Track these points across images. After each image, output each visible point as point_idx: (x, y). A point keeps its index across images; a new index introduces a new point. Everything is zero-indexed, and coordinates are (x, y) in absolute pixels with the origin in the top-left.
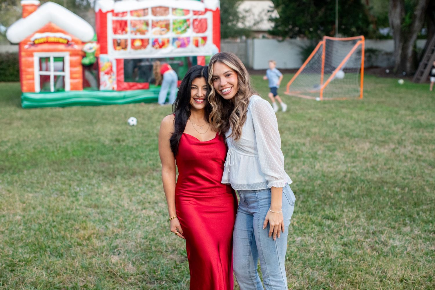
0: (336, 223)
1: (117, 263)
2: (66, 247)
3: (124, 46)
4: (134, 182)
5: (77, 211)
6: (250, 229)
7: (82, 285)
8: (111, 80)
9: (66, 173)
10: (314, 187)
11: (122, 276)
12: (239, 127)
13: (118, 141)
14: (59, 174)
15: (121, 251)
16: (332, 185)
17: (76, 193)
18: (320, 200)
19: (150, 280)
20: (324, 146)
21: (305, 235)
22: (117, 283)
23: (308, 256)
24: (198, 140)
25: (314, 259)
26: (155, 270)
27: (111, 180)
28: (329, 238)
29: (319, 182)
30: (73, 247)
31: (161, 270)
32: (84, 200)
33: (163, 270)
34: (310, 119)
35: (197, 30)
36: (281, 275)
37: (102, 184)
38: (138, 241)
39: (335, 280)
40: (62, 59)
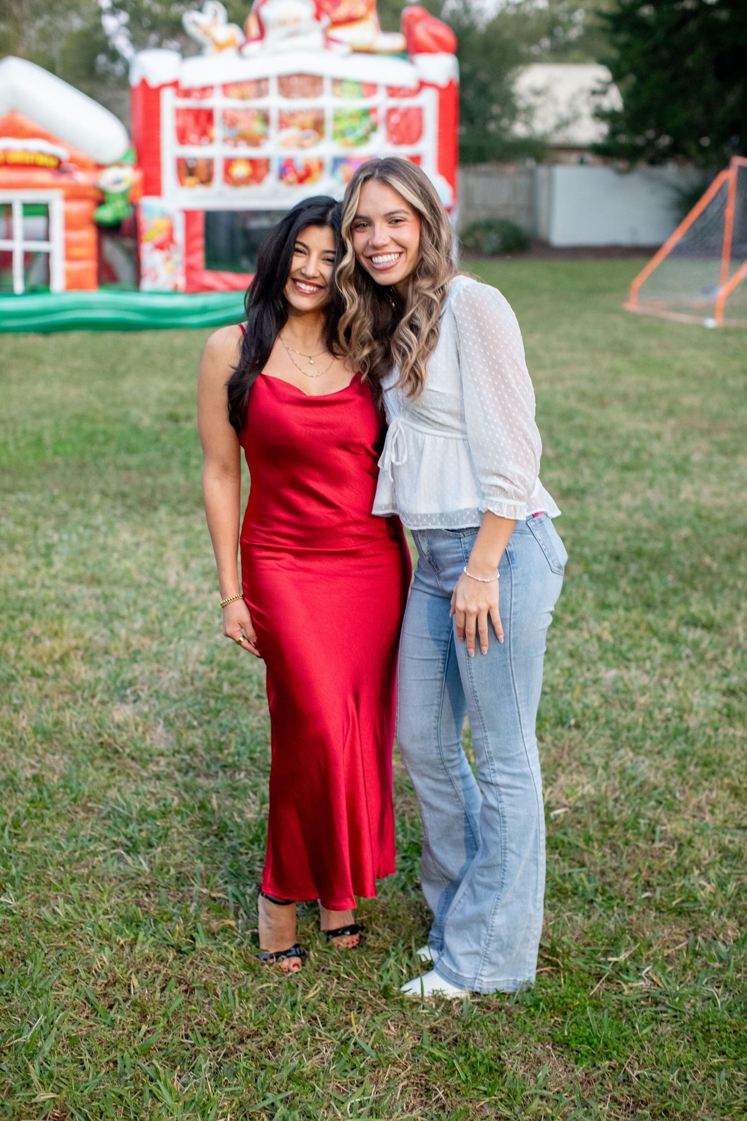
0: (717, 638)
1: (127, 724)
3: (204, 177)
5: (44, 592)
6: (444, 637)
7: (29, 775)
8: (170, 265)
9: (29, 497)
10: (669, 543)
11: (136, 754)
12: (416, 361)
13: (174, 418)
14: (12, 498)
15: (141, 694)
16: (717, 541)
17: (50, 547)
18: (681, 578)
19: (208, 766)
20: (713, 443)
21: (628, 664)
22: (119, 773)
23: (629, 717)
24: (299, 391)
25: (643, 726)
26: (222, 744)
27: (143, 516)
28: (692, 675)
29: (685, 531)
30: (20, 681)
31: (237, 743)
32: (67, 564)
33: (243, 744)
34: (682, 374)
35: (395, 138)
36: (524, 757)
37: (118, 526)
38: (190, 670)
39: (691, 782)
40: (42, 209)
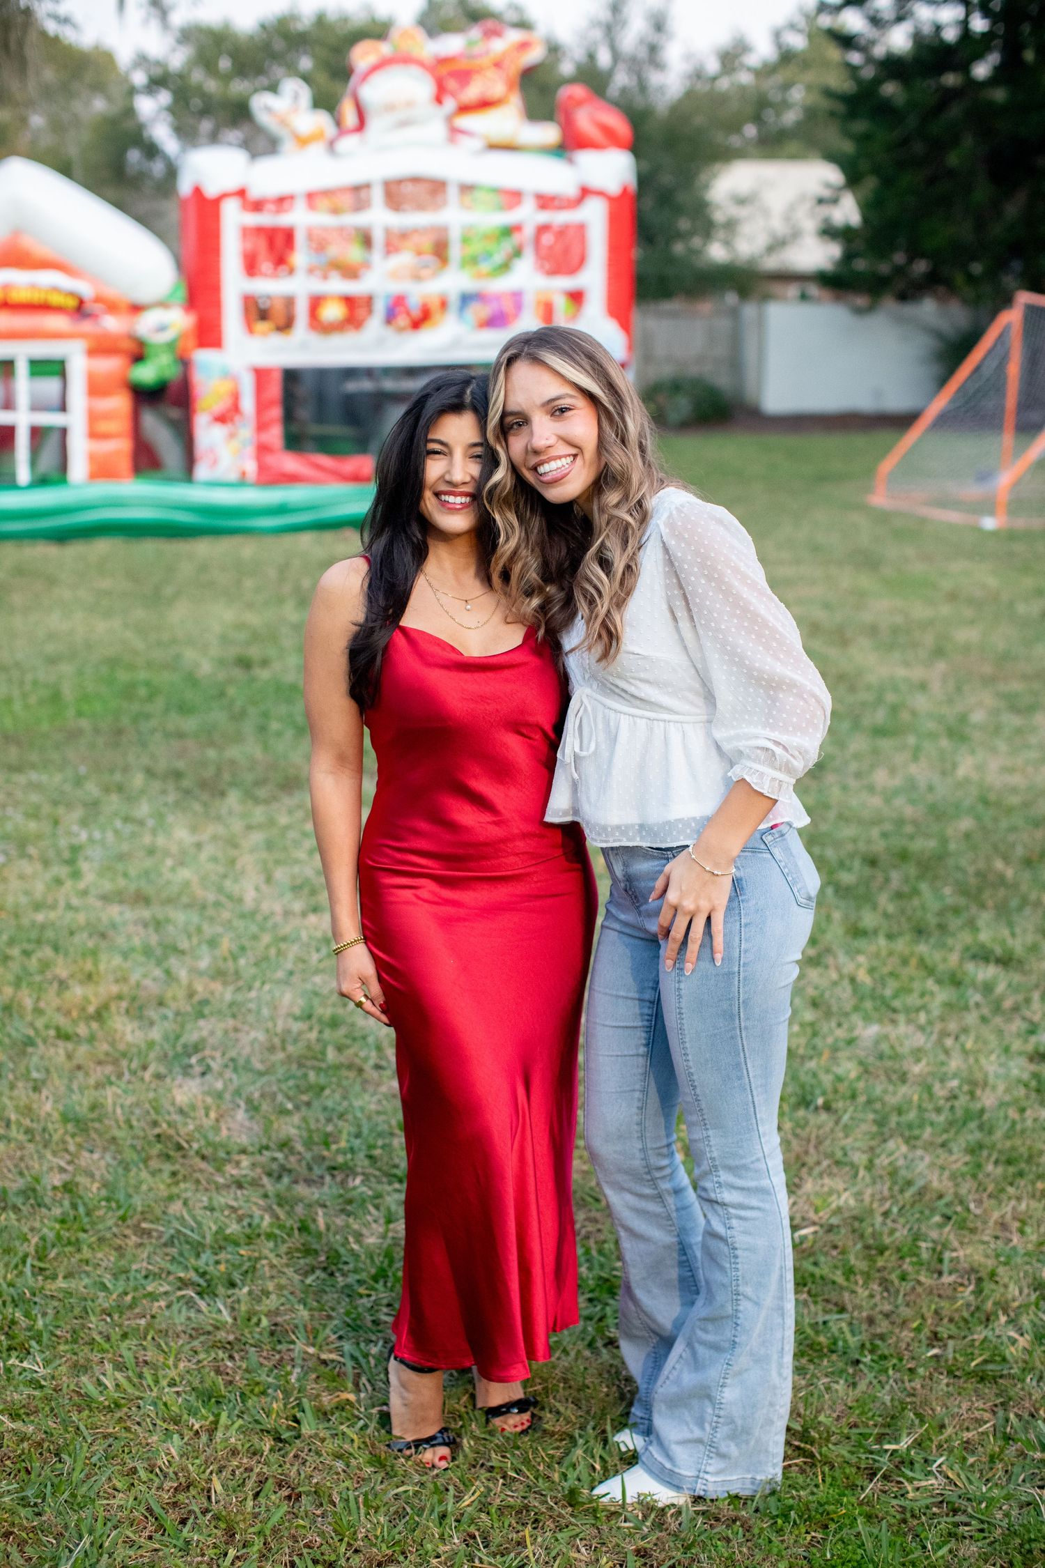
0: (1017, 978)
1: (193, 1107)
2: (14, 1044)
3: (282, 322)
4: (290, 812)
5: (70, 915)
6: (648, 995)
7: (57, 1183)
8: (235, 444)
9: (44, 778)
10: (944, 841)
11: (208, 1151)
12: (609, 611)
13: (245, 664)
14: (21, 779)
15: (212, 1064)
16: (1011, 838)
17: (75, 849)
18: (963, 890)
19: (310, 1169)
20: (999, 695)
21: (894, 1016)
22: (185, 1179)
23: (900, 1094)
24: (454, 651)
25: (920, 1107)
26: (328, 1135)
27: (205, 805)
28: (984, 1031)
29: (966, 824)
30: (41, 1046)
31: (349, 1134)
32: (101, 874)
33: (358, 1136)
34: (953, 597)
35: (547, 266)
36: (762, 1166)
37: (170, 819)
38: (279, 1029)
39: (991, 1188)
40: (57, 368)
